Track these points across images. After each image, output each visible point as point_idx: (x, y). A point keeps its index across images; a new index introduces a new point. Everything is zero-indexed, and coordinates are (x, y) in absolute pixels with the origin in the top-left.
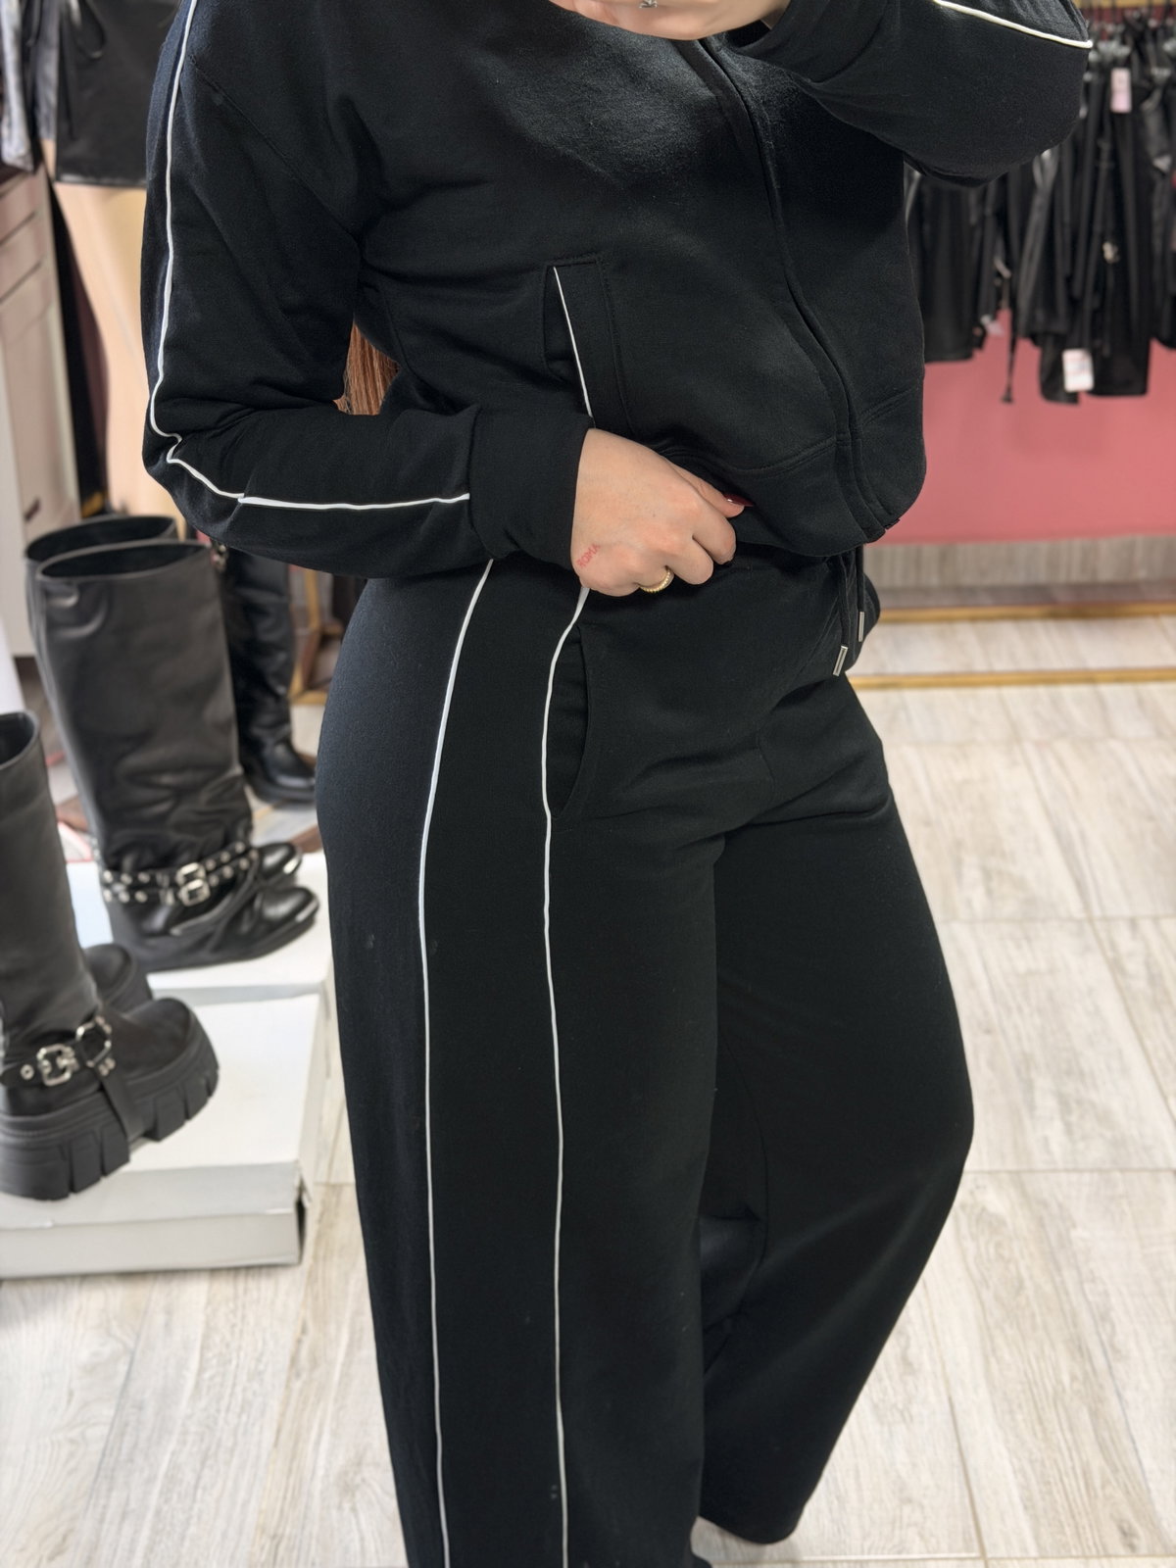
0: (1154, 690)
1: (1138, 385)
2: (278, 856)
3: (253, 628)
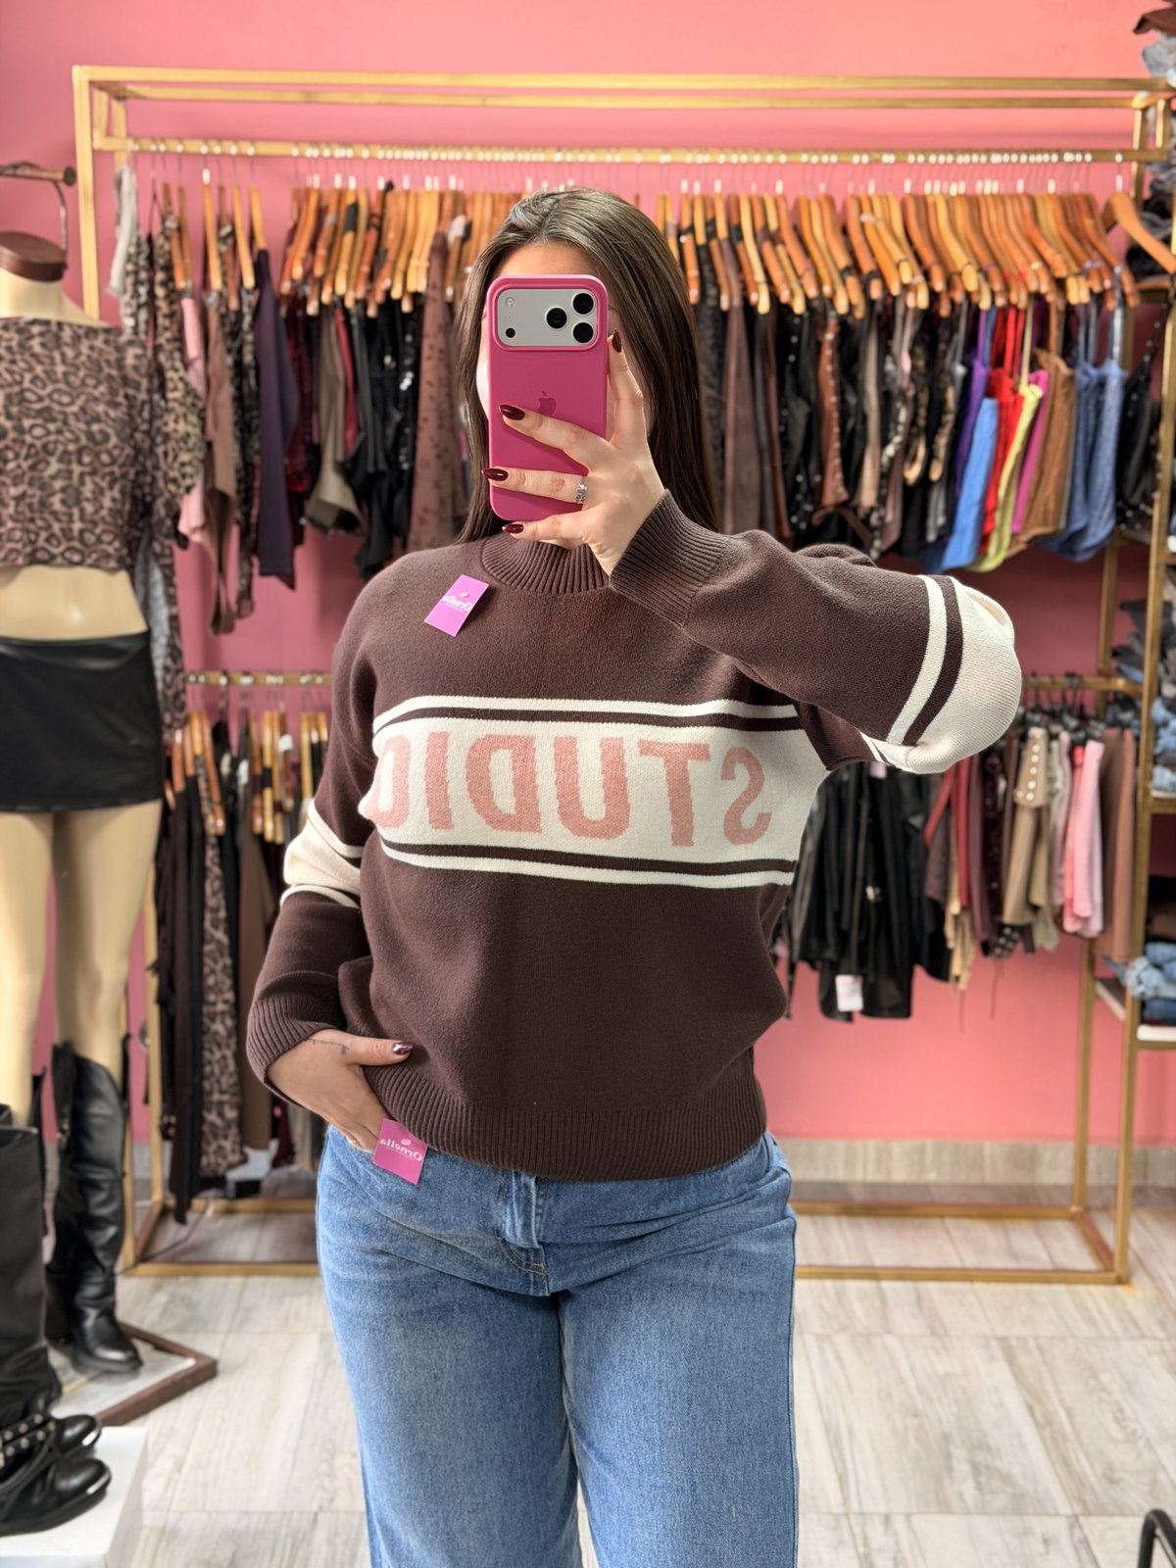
0: (932, 1287)
1: (902, 1009)
2: (77, 1429)
3: (86, 1201)
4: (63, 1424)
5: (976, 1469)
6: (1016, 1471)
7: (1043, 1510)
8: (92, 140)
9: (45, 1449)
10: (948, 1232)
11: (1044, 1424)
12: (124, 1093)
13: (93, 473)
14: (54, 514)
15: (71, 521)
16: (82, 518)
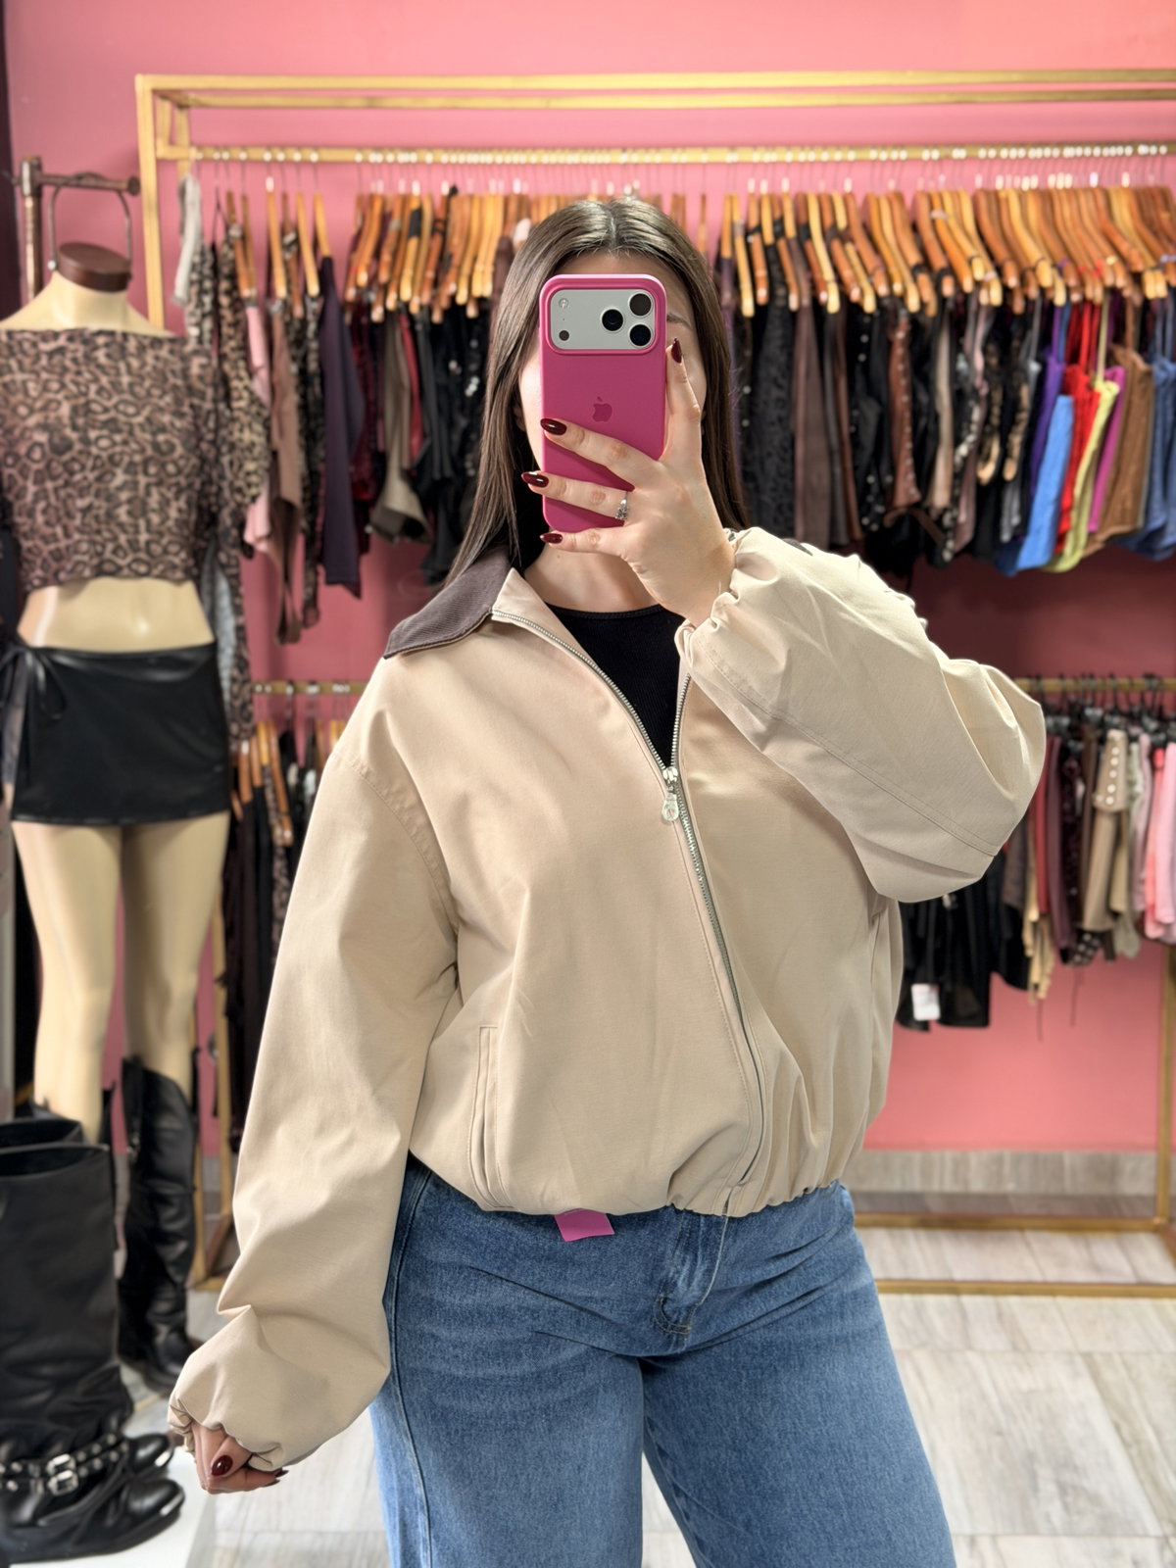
0: (1013, 1302)
1: (980, 1018)
2: (151, 1449)
3: (155, 1216)
4: (137, 1444)
5: (1063, 1489)
6: (1104, 1491)
7: (1132, 1531)
8: (156, 148)
9: (119, 1470)
10: (1028, 1245)
11: (1131, 1443)
12: (194, 1107)
13: (159, 484)
14: (121, 525)
15: (137, 531)
16: (149, 529)
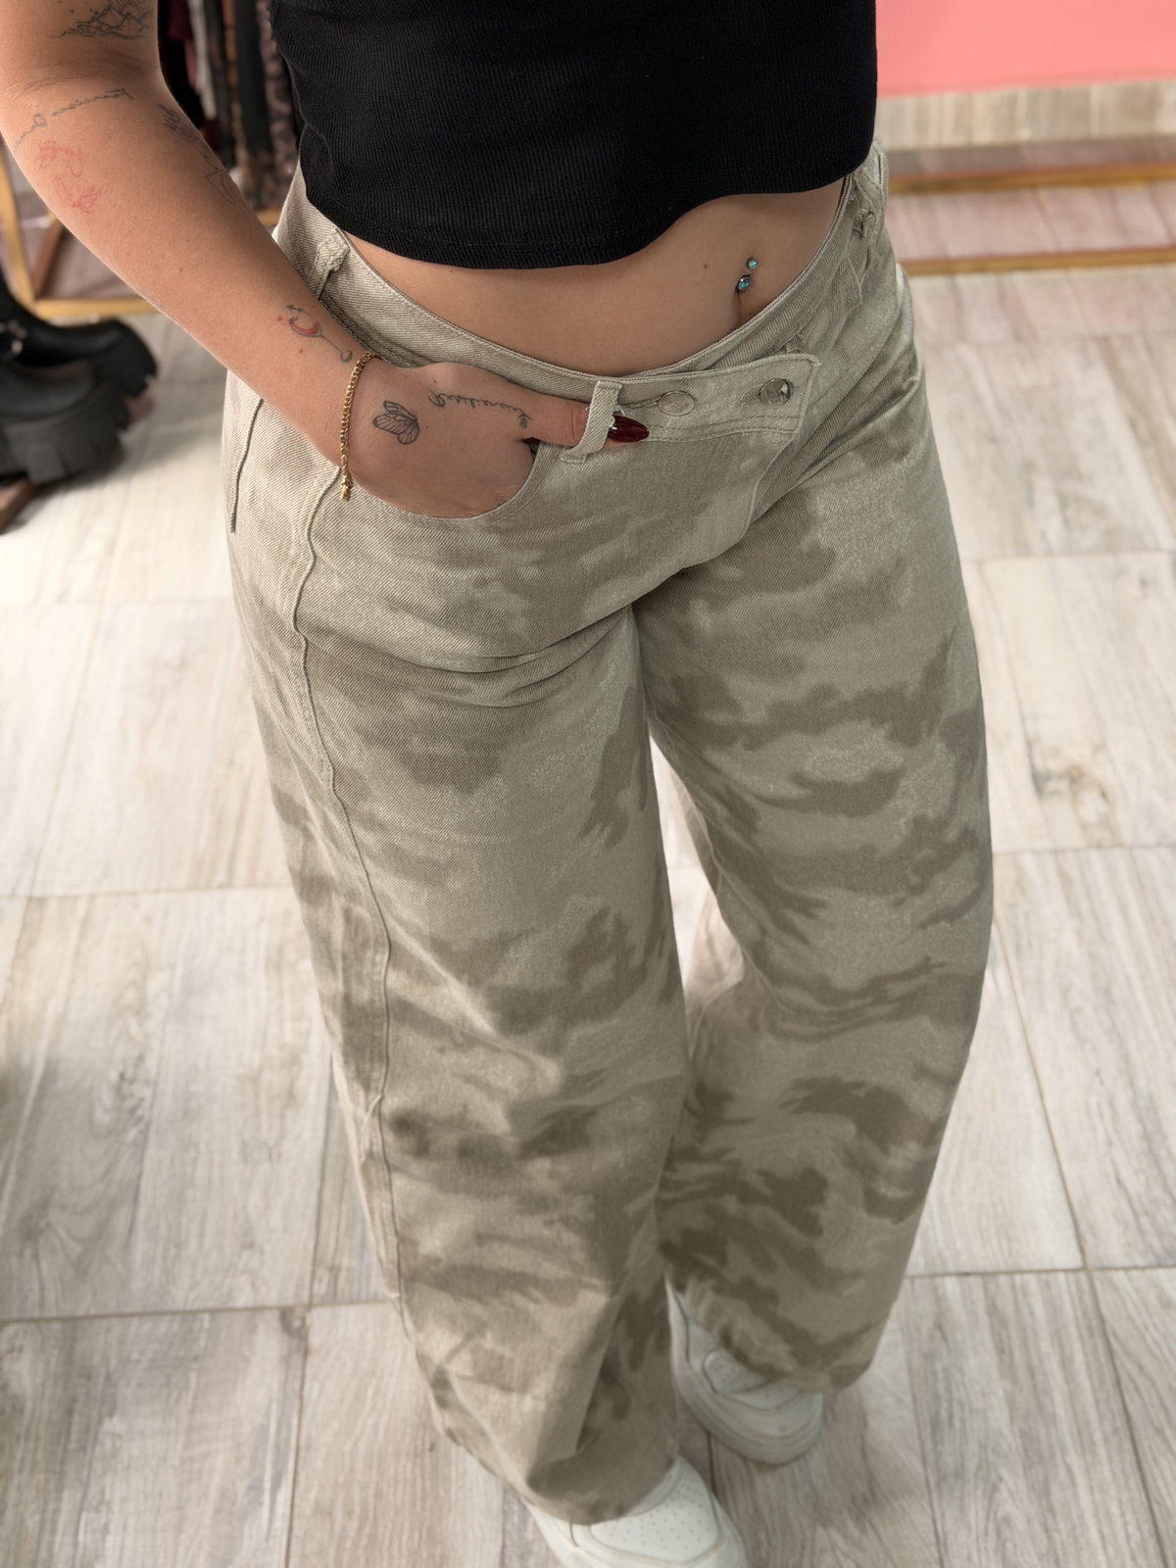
0: (1019, 279)
5: (1064, 501)
6: (1111, 500)
7: (1142, 546)
10: (1041, 207)
